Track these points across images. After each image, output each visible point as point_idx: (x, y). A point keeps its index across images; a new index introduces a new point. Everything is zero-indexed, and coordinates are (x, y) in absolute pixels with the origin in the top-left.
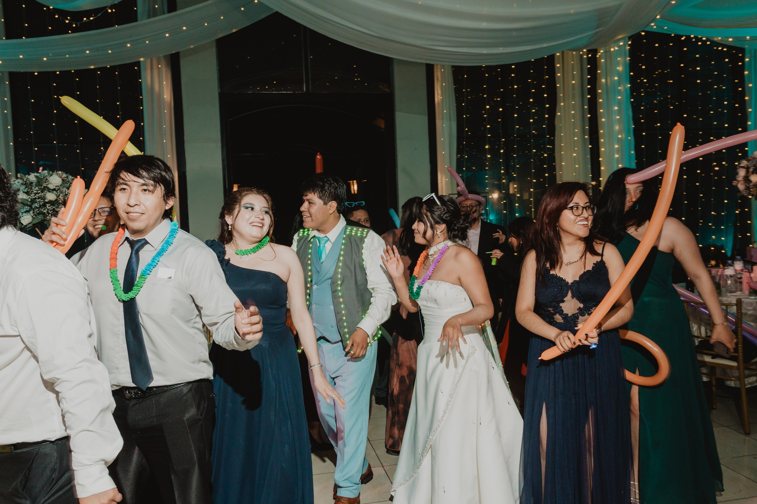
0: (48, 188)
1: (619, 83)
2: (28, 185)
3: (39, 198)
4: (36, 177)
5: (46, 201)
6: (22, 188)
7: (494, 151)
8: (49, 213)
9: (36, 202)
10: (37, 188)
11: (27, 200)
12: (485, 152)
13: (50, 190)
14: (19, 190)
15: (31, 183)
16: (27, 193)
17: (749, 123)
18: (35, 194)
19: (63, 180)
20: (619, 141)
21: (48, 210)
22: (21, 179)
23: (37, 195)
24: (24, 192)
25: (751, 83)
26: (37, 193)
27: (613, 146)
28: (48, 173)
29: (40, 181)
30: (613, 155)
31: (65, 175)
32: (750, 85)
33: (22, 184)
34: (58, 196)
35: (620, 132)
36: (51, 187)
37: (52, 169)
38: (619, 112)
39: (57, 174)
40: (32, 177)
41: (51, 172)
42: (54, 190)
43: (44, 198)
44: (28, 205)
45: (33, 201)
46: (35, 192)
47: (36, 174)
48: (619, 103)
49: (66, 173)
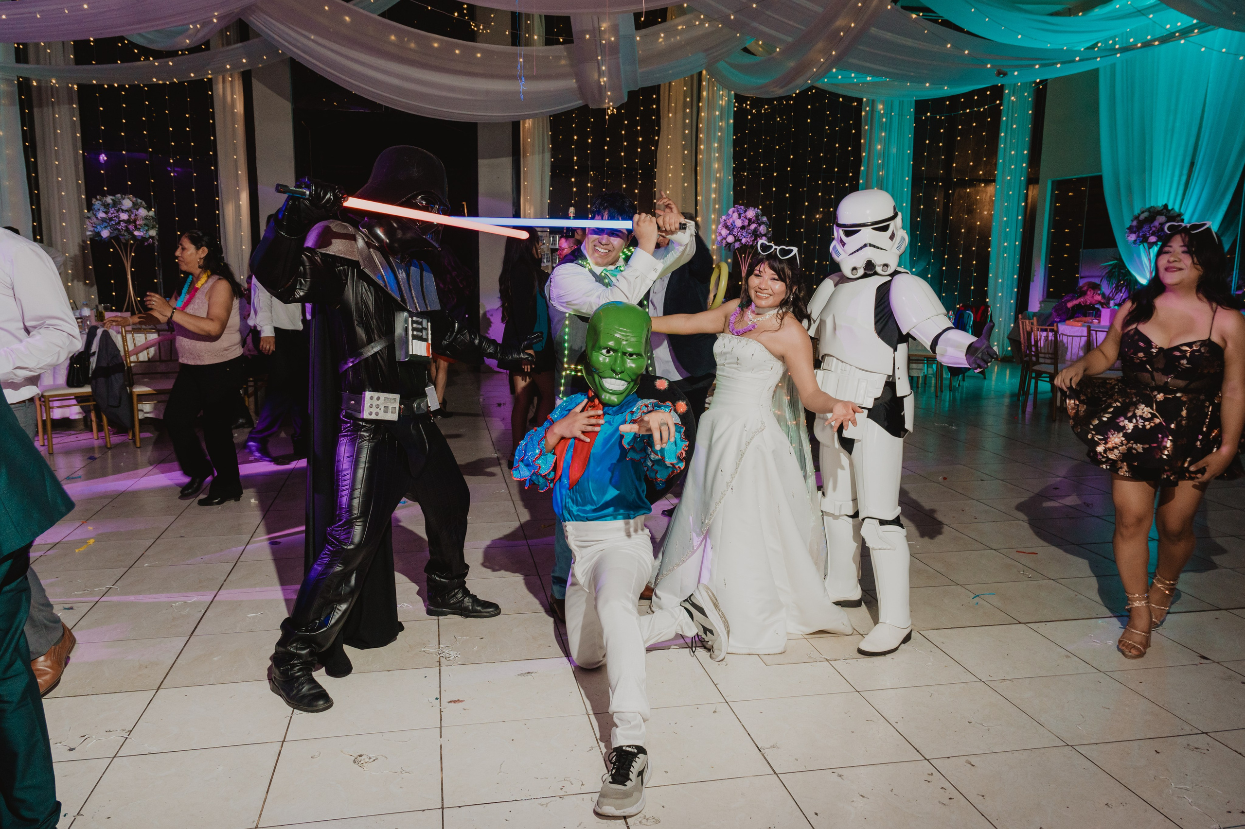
0: (121, 209)
1: (721, 118)
2: (106, 206)
3: (115, 217)
4: (112, 199)
5: (121, 219)
6: (102, 208)
7: (581, 185)
8: (122, 229)
9: (113, 220)
10: (113, 209)
11: (106, 218)
12: (572, 185)
13: (123, 211)
14: (99, 210)
15: (109, 204)
16: (106, 213)
17: (862, 168)
18: (112, 214)
19: (133, 203)
20: (719, 181)
21: (122, 227)
22: (100, 200)
24: (103, 212)
25: (866, 125)
26: (114, 213)
27: (710, 185)
28: (122, 197)
29: (115, 203)
30: (710, 196)
31: (134, 199)
32: (866, 127)
33: (102, 205)
34: (130, 216)
35: (718, 171)
36: (124, 208)
37: (125, 192)
38: (720, 150)
39: (129, 198)
40: (109, 199)
41: (124, 196)
42: (126, 211)
43: (118, 217)
44: (107, 222)
45: (111, 219)
47: (113, 198)
48: (720, 140)
49: (136, 197)
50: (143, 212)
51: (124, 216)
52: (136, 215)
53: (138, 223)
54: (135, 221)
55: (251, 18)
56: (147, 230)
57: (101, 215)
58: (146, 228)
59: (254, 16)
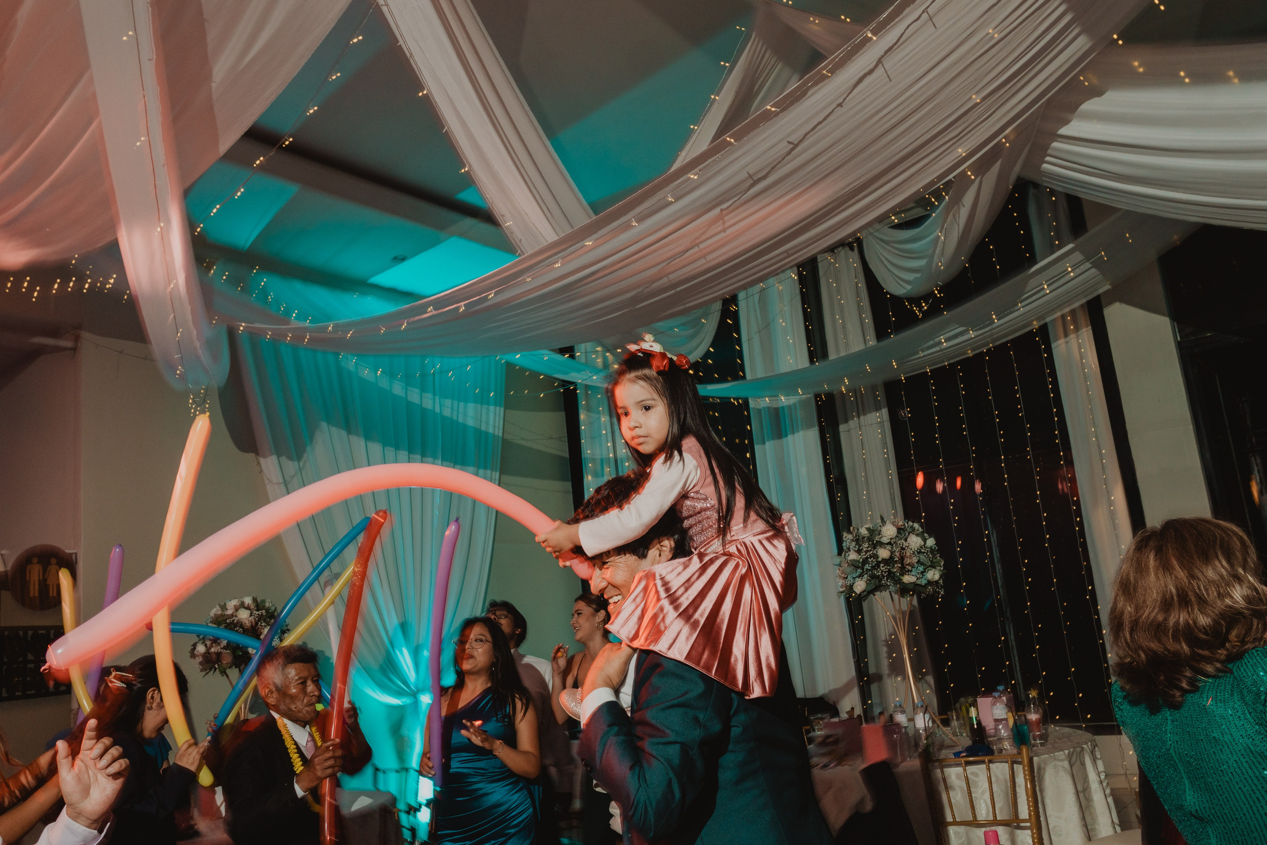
3: (871, 557)
5: (880, 559)
8: (884, 576)
11: (858, 561)
13: (881, 544)
16: (859, 552)
18: (866, 552)
21: (882, 571)
22: (851, 534)
23: (868, 554)
33: (852, 540)
34: (892, 552)
36: (885, 540)
42: (888, 544)
43: (875, 556)
45: (865, 561)
46: (865, 549)
50: (915, 541)
51: (884, 553)
52: (903, 549)
53: (907, 561)
54: (902, 558)
55: (1045, 166)
56: (922, 573)
57: (853, 556)
58: (921, 568)
59: (1048, 159)
